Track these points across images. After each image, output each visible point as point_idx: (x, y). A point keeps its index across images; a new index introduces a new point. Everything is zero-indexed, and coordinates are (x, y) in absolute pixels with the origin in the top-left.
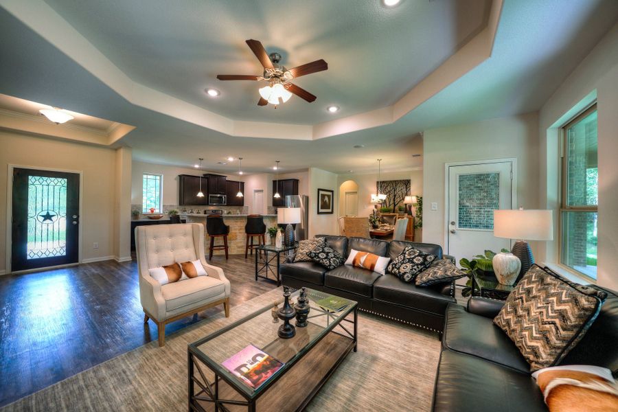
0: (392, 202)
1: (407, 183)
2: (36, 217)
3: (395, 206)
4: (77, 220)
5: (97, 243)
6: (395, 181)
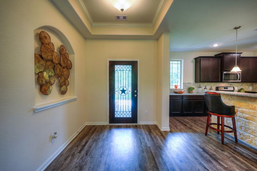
2: (118, 91)
4: (137, 93)
5: (147, 111)
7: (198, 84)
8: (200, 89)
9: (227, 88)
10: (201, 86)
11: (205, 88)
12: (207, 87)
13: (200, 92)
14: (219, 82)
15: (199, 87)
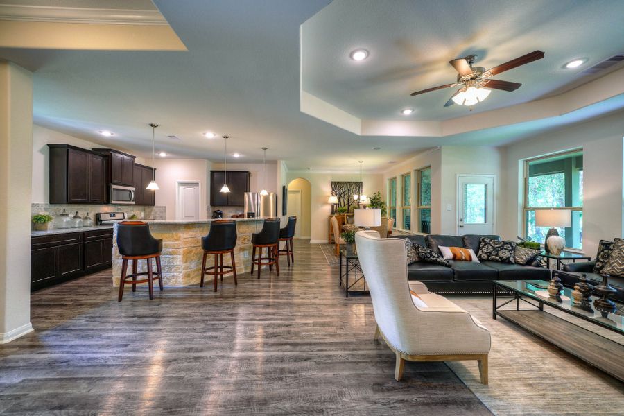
0: (346, 202)
1: (359, 185)
3: (349, 206)
6: (349, 183)
7: (60, 208)
8: (65, 219)
9: (114, 216)
10: (67, 212)
11: (75, 217)
12: (79, 215)
13: (64, 227)
14: (105, 204)
15: (62, 215)
